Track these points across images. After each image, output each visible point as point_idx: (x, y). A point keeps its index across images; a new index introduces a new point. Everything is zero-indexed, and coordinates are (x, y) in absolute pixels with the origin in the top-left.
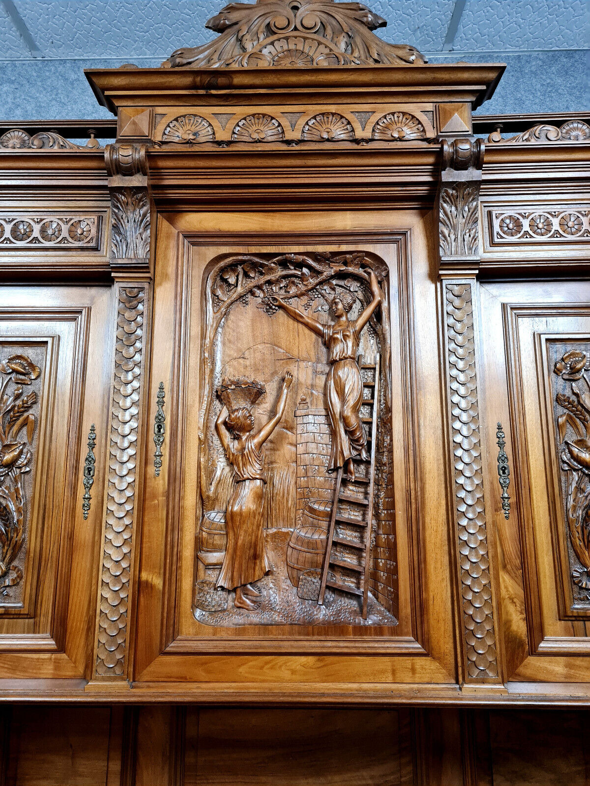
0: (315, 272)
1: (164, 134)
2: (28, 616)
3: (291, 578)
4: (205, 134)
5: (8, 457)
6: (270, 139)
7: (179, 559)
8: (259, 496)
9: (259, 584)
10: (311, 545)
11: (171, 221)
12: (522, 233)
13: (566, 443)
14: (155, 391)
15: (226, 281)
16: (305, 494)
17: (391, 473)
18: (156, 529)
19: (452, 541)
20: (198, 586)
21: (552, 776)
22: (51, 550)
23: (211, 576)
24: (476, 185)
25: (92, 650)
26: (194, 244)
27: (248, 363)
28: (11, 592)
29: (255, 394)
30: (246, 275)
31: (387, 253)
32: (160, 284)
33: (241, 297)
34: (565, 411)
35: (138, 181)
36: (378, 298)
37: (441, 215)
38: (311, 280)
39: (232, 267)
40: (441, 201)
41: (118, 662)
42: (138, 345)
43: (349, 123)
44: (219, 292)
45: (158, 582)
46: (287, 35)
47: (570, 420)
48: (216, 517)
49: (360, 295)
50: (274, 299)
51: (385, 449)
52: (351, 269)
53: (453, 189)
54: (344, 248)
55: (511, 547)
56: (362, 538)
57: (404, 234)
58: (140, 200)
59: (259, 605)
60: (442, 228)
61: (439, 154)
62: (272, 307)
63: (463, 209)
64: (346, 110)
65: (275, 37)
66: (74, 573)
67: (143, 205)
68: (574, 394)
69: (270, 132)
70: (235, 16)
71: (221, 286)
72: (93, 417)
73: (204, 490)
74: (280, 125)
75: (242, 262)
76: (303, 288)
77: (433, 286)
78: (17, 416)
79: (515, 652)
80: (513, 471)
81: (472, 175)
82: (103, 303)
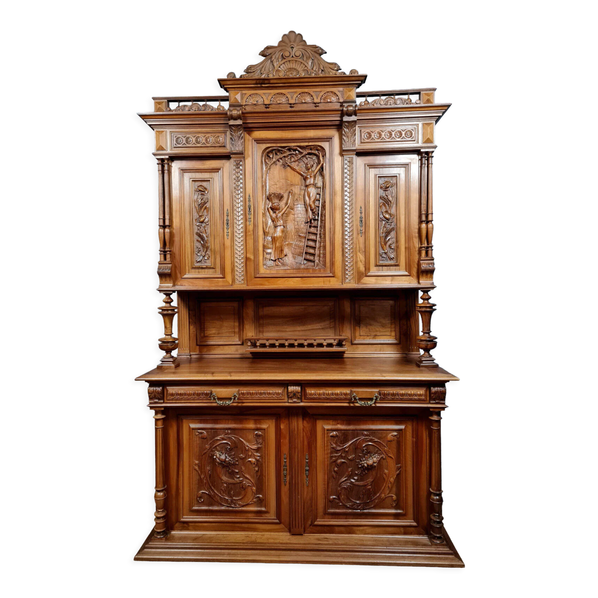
0: (301, 153)
1: (246, 101)
2: (213, 268)
3: (293, 257)
4: (260, 101)
5: (202, 220)
6: (284, 103)
7: (258, 251)
8: (283, 231)
9: (283, 259)
10: (299, 247)
11: (249, 134)
12: (371, 138)
13: (382, 212)
14: (247, 197)
15: (269, 156)
16: (297, 231)
17: (325, 223)
18: (250, 242)
19: (343, 244)
20: (265, 259)
21: (380, 324)
22: (217, 248)
23: (268, 256)
24: (355, 122)
25: (234, 277)
26: (258, 143)
27: (277, 186)
28: (207, 261)
29: (280, 197)
30: (276, 154)
31: (325, 145)
32: (247, 159)
33: (274, 162)
34: (383, 201)
35: (239, 122)
36: (322, 163)
37: (343, 132)
38: (299, 156)
39: (271, 151)
40: (343, 128)
41: (242, 280)
42: (241, 181)
43: (312, 96)
44: (267, 161)
45: (252, 257)
46: (290, 60)
47: (384, 204)
49: (316, 161)
50: (286, 163)
51: (323, 215)
52: (313, 151)
53: (347, 123)
54: (310, 144)
55: (362, 246)
56: (316, 244)
57: (331, 138)
58: (239, 129)
59: (283, 265)
60: (344, 137)
61: (342, 110)
62: (285, 166)
63: (351, 130)
64: (311, 90)
65: (285, 60)
66: (226, 256)
67: (241, 131)
68: (386, 195)
69: (284, 100)
70: (269, 51)
71: (267, 159)
72: (227, 206)
73: (265, 229)
74: (287, 97)
75: (275, 150)
76: (296, 159)
77: (341, 158)
78: (202, 206)
79: (360, 276)
80: (364, 222)
81: (353, 118)
82: (227, 166)
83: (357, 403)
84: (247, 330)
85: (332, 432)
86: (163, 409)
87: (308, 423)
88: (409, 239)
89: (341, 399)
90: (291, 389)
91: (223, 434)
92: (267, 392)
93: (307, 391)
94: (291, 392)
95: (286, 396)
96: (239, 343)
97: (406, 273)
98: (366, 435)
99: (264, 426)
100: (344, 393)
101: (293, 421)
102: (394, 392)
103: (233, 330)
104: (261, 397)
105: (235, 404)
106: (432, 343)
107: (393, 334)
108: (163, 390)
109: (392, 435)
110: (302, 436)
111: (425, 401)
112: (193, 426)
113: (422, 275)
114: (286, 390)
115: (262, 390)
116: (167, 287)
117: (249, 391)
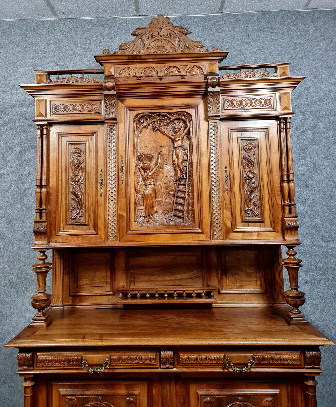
0: (169, 118)
1: (119, 74)
2: (87, 225)
3: (163, 213)
4: (132, 74)
5: (77, 179)
6: (153, 75)
7: (130, 208)
8: (153, 190)
9: (154, 215)
10: (169, 204)
11: (122, 102)
12: (234, 106)
13: (246, 172)
14: (120, 158)
15: (140, 121)
16: (167, 189)
17: (193, 182)
18: (123, 200)
19: (210, 201)
20: (136, 216)
21: (245, 274)
22: (91, 206)
23: (139, 213)
24: (219, 92)
25: (107, 233)
26: (130, 110)
27: (148, 148)
28: (81, 218)
29: (150, 158)
30: (147, 119)
31: (192, 112)
32: (120, 124)
33: (145, 126)
34: (246, 162)
35: (113, 92)
36: (189, 127)
37: (208, 101)
38: (168, 121)
39: (142, 117)
40: (208, 97)
41: (115, 236)
42: (114, 144)
43: (179, 70)
44: (138, 125)
45: (124, 214)
46: (158, 38)
47: (247, 164)
48: (140, 196)
49: (183, 125)
50: (156, 127)
51: (191, 174)
52: (180, 117)
53: (212, 93)
54: (178, 110)
55: (228, 203)
56: (184, 201)
57: (197, 106)
59: (154, 221)
60: (208, 105)
61: (207, 82)
62: (155, 129)
63: (215, 99)
64: (178, 65)
65: (154, 39)
66: (99, 213)
67: (114, 99)
68: (249, 156)
69: (153, 73)
70: (140, 31)
71: (139, 123)
72: (101, 167)
73: (136, 188)
74: (156, 70)
75: (145, 116)
76: (165, 123)
77: (206, 123)
78: (78, 167)
79: (228, 232)
80: (229, 180)
81: (217, 89)
82: (102, 130)
83: (231, 368)
84: (118, 280)
85: (205, 398)
86: (32, 376)
87: (180, 387)
88: (272, 196)
89: (215, 365)
90: (164, 353)
91: (94, 401)
92: (140, 358)
93: (180, 356)
94: (164, 358)
95: (159, 361)
96: (111, 293)
97: (272, 229)
98: (241, 401)
99: (136, 392)
100: (218, 358)
101: (166, 386)
102: (269, 357)
103: (105, 280)
104: (133, 363)
105: (106, 371)
106: (300, 299)
107: (259, 283)
108: (33, 357)
109: (267, 401)
110: (175, 403)
111: (300, 366)
112: (63, 392)
113: (287, 232)
114: (158, 355)
115: (133, 355)
116: (42, 245)
117: (122, 356)
